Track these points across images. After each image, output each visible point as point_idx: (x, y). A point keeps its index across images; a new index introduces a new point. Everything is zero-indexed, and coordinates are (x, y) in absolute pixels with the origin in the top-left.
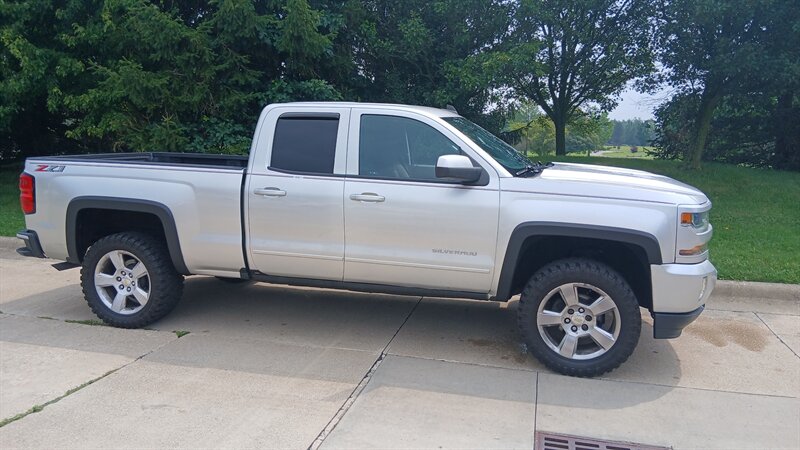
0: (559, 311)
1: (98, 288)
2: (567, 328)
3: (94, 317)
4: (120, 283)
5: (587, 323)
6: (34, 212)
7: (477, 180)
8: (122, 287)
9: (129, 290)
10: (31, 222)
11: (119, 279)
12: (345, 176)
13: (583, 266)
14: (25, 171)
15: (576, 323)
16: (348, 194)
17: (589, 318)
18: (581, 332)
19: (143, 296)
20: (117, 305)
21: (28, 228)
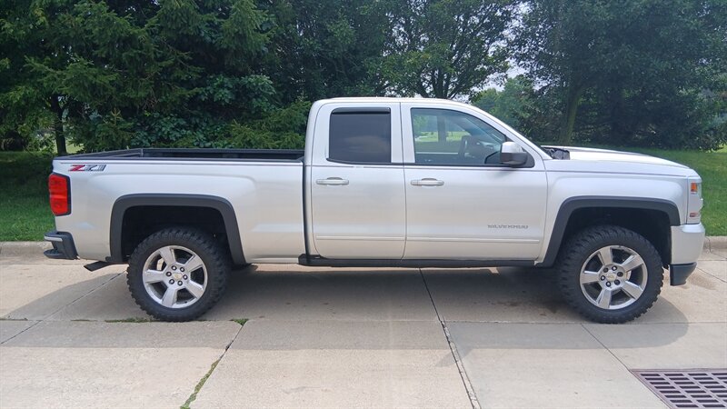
0: (596, 271)
1: (146, 285)
2: (602, 284)
3: (144, 315)
4: (170, 278)
5: (619, 278)
6: (69, 212)
7: (525, 163)
8: (172, 282)
9: (180, 283)
10: (62, 223)
11: (168, 274)
12: (403, 164)
13: (619, 231)
14: (54, 171)
15: (610, 279)
16: (408, 180)
17: (620, 274)
18: (614, 287)
19: (197, 290)
20: (169, 300)
21: (59, 229)
